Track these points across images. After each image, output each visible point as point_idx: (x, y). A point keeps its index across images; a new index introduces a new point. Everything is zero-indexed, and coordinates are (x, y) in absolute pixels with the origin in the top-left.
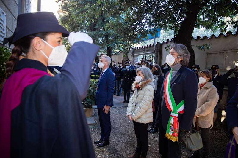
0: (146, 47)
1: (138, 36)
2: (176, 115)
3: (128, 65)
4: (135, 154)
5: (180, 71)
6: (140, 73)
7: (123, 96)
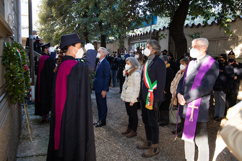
0: (142, 35)
1: (132, 24)
2: (152, 91)
3: (123, 54)
4: (128, 129)
5: (154, 60)
6: (128, 62)
7: (119, 87)
